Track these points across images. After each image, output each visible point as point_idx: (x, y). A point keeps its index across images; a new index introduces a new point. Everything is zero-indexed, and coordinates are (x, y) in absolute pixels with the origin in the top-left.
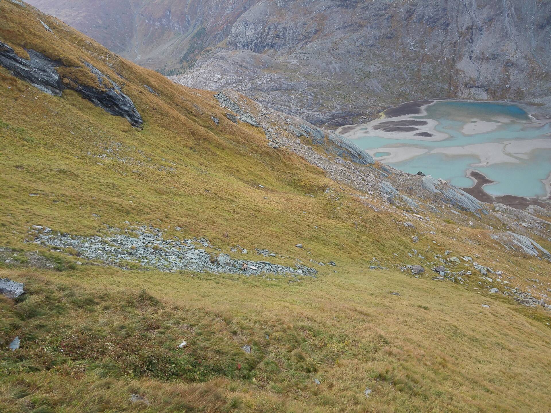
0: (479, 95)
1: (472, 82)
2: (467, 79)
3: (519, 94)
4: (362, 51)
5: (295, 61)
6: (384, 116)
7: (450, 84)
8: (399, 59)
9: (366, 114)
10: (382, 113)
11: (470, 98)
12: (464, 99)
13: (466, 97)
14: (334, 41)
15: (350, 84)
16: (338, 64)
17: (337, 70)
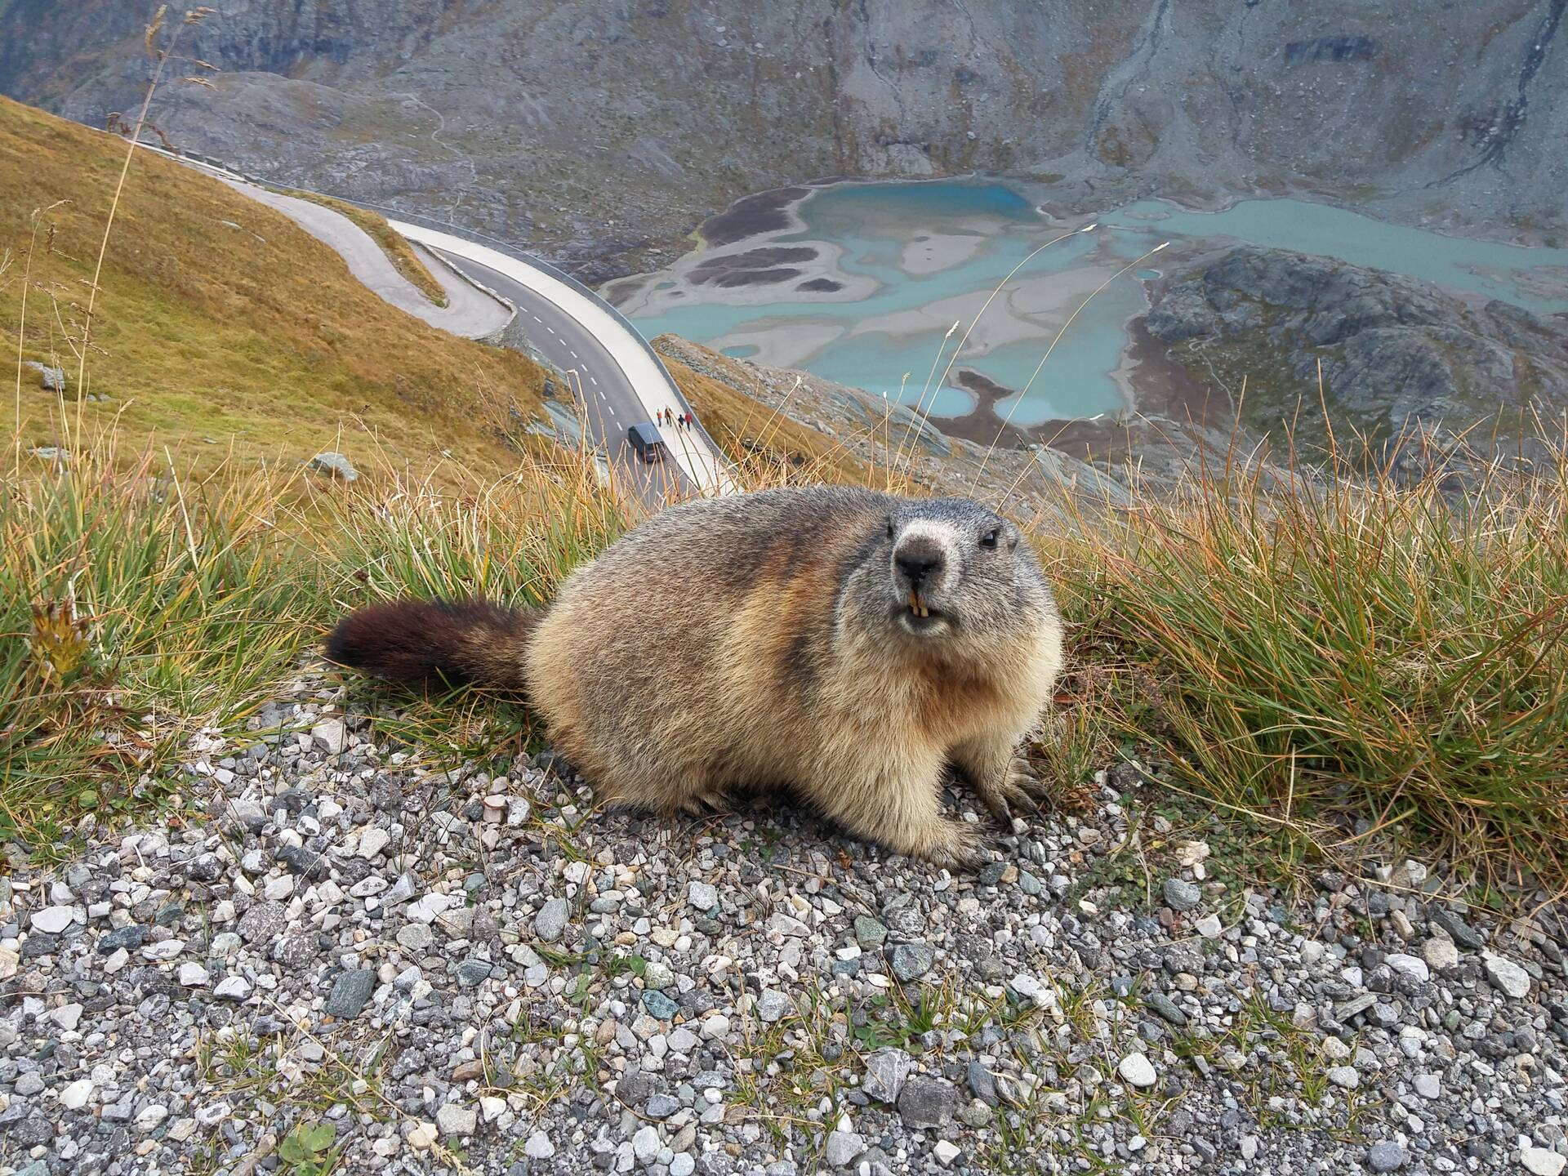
0: (911, 163)
1: (888, 131)
2: (876, 123)
3: (1003, 155)
4: (594, 57)
5: (410, 95)
6: (703, 243)
7: (838, 138)
8: (696, 76)
9: (659, 243)
10: (695, 233)
11: (892, 174)
12: (879, 177)
13: (881, 170)
14: (510, 30)
15: (589, 156)
16: (542, 100)
17: (543, 116)
